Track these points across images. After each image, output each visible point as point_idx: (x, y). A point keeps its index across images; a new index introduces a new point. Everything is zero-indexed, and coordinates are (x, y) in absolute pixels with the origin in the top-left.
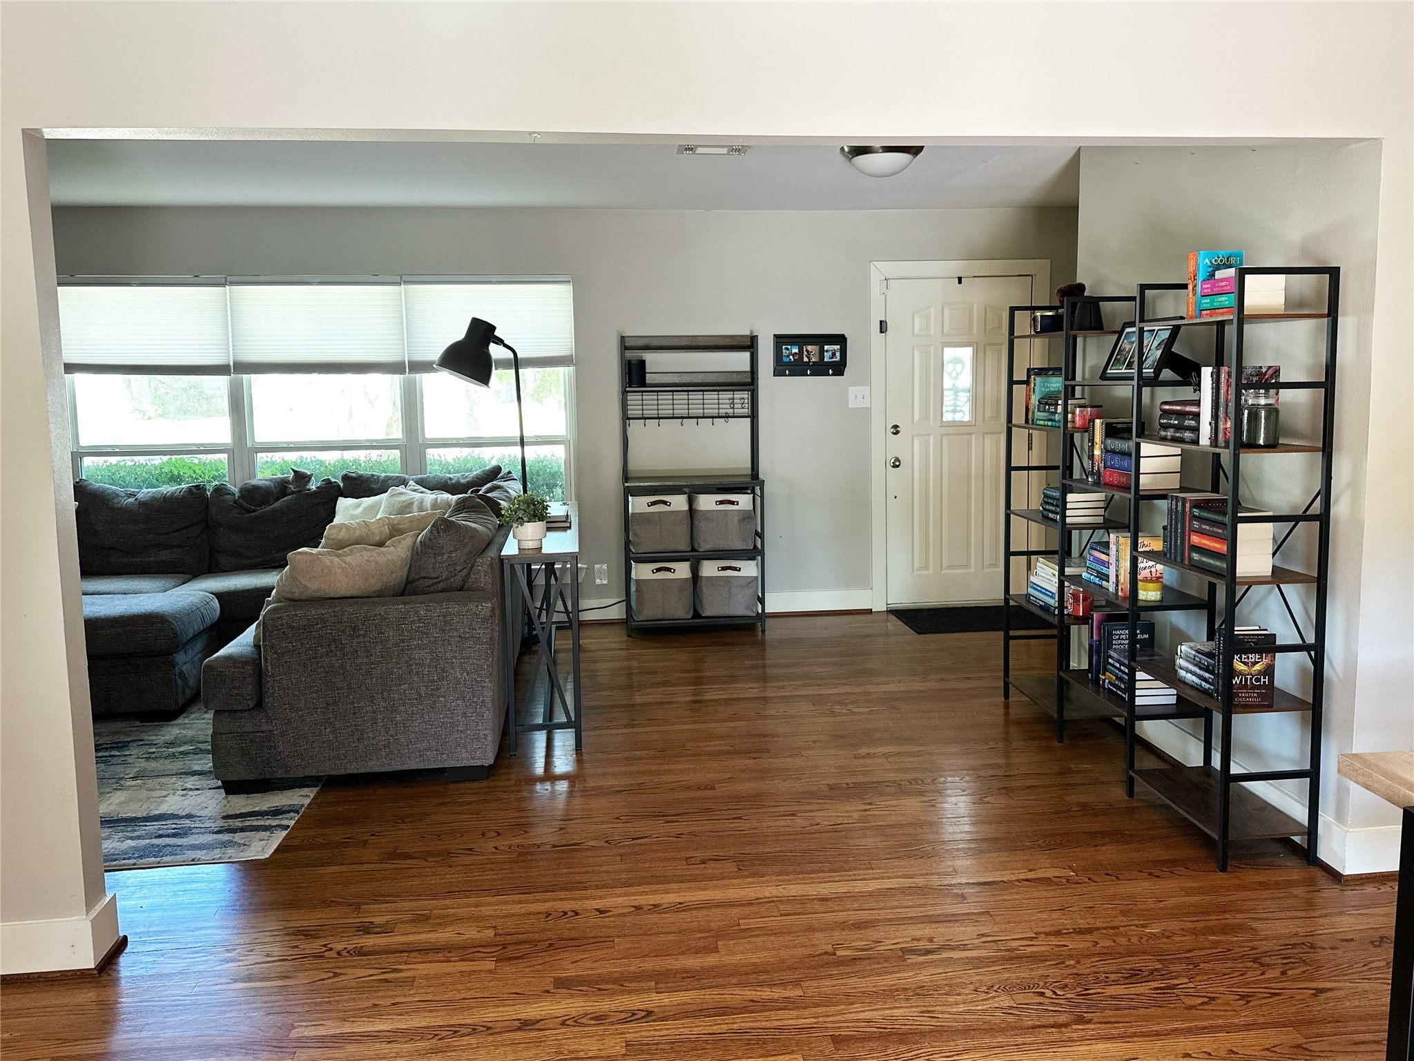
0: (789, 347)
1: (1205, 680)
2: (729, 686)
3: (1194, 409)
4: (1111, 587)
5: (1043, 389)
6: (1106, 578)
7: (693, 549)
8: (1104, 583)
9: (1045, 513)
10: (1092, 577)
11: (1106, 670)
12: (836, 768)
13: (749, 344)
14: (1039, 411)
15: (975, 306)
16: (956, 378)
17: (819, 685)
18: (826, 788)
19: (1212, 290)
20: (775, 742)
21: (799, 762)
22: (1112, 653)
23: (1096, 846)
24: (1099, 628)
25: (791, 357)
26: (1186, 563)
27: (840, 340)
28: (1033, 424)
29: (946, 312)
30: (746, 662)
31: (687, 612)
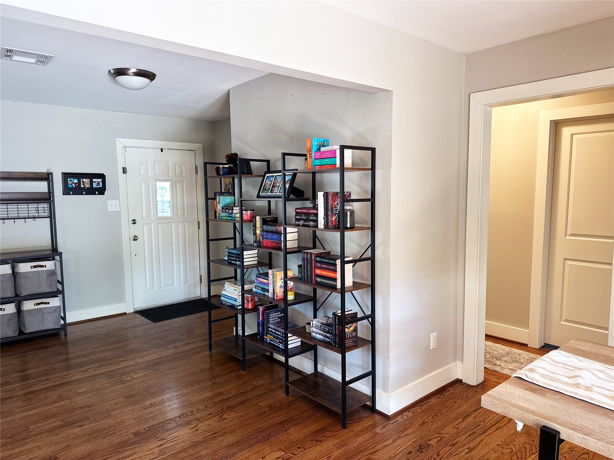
0: (72, 179)
1: (327, 337)
2: (52, 376)
3: (315, 211)
4: (270, 295)
5: (223, 202)
6: (268, 291)
7: (17, 295)
8: (266, 293)
9: (230, 261)
10: (259, 291)
11: (267, 333)
12: (135, 419)
13: (47, 177)
14: (222, 212)
15: (170, 163)
16: (163, 196)
17: (109, 364)
18: (132, 436)
19: (321, 156)
20: (91, 410)
21: (110, 421)
22: (270, 326)
23: (286, 431)
24: (263, 314)
25: (74, 185)
26: (314, 282)
27: (102, 176)
28: (219, 219)
29: (156, 165)
30: (59, 358)
31: (15, 333)
